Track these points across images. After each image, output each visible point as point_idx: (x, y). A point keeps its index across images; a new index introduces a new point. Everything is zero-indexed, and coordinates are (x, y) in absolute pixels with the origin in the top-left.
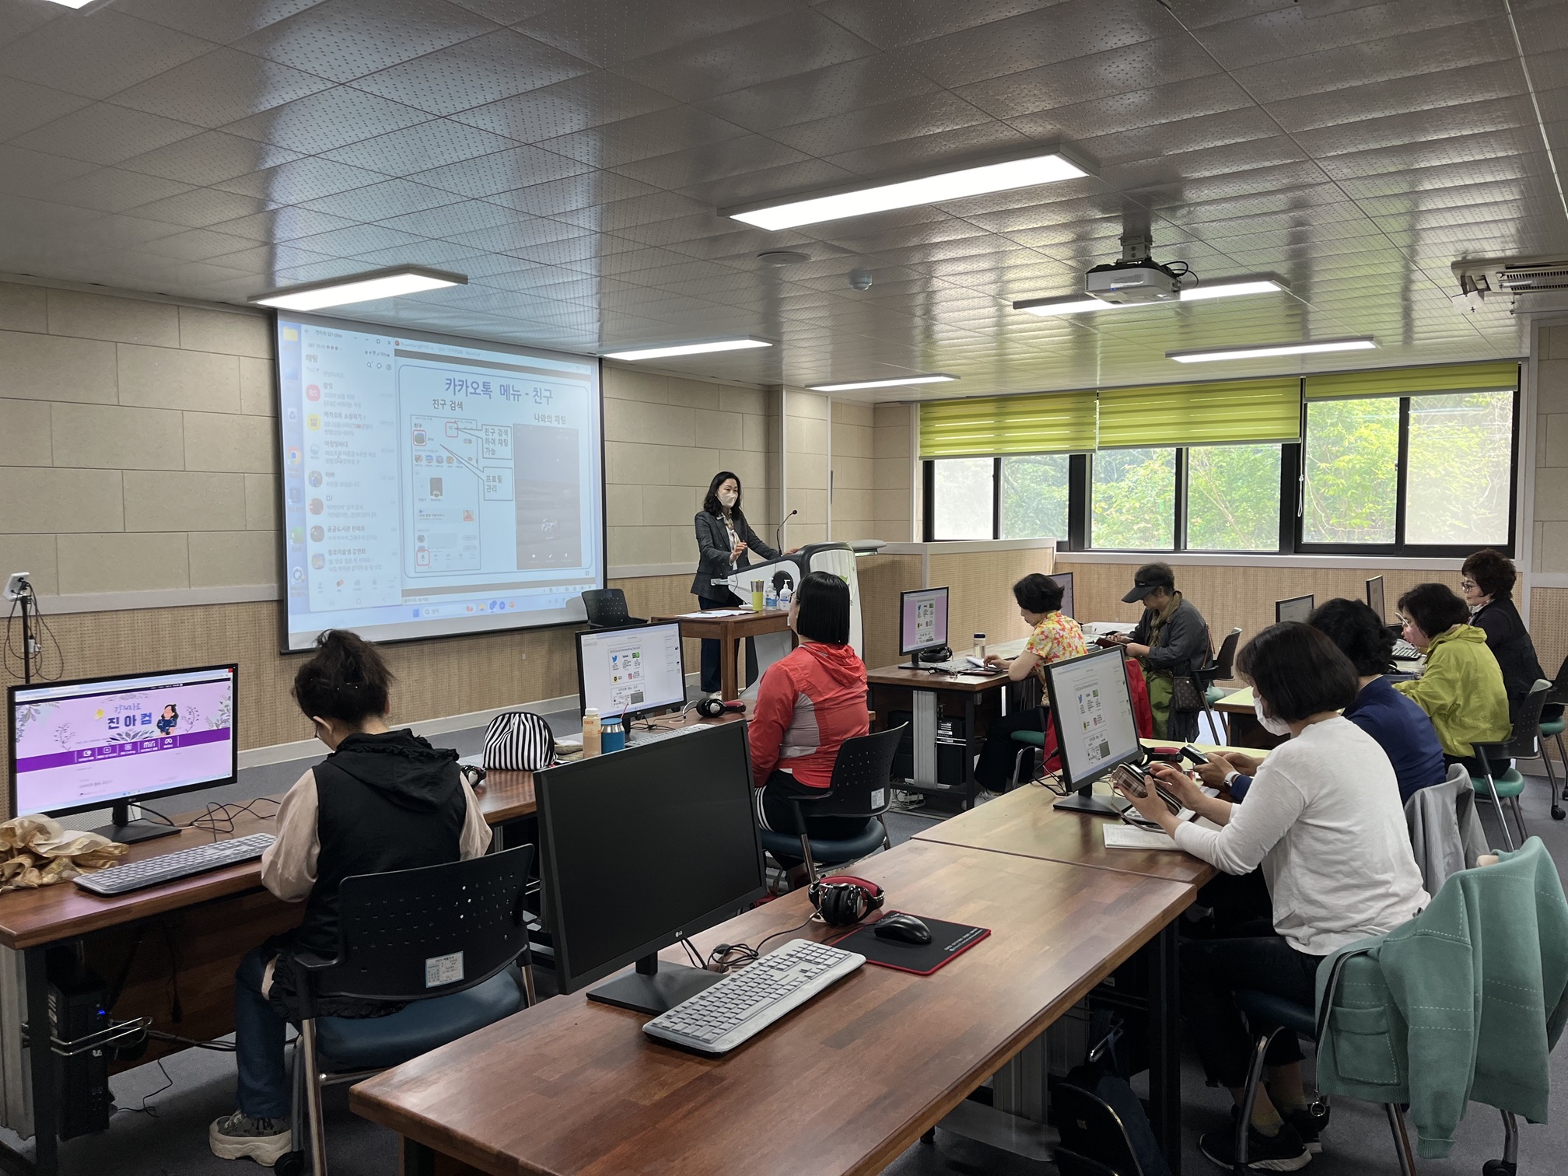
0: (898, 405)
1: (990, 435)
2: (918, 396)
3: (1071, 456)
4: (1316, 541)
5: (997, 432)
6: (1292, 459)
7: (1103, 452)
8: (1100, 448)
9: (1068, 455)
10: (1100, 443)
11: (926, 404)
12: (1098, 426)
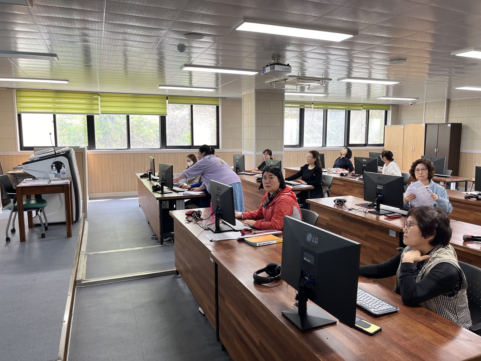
0: (6, 89)
1: (51, 105)
2: (14, 86)
3: (87, 115)
4: (170, 145)
5: (54, 104)
6: (163, 120)
7: (102, 115)
8: (101, 113)
9: (86, 115)
10: (101, 111)
11: (19, 90)
12: (100, 105)
